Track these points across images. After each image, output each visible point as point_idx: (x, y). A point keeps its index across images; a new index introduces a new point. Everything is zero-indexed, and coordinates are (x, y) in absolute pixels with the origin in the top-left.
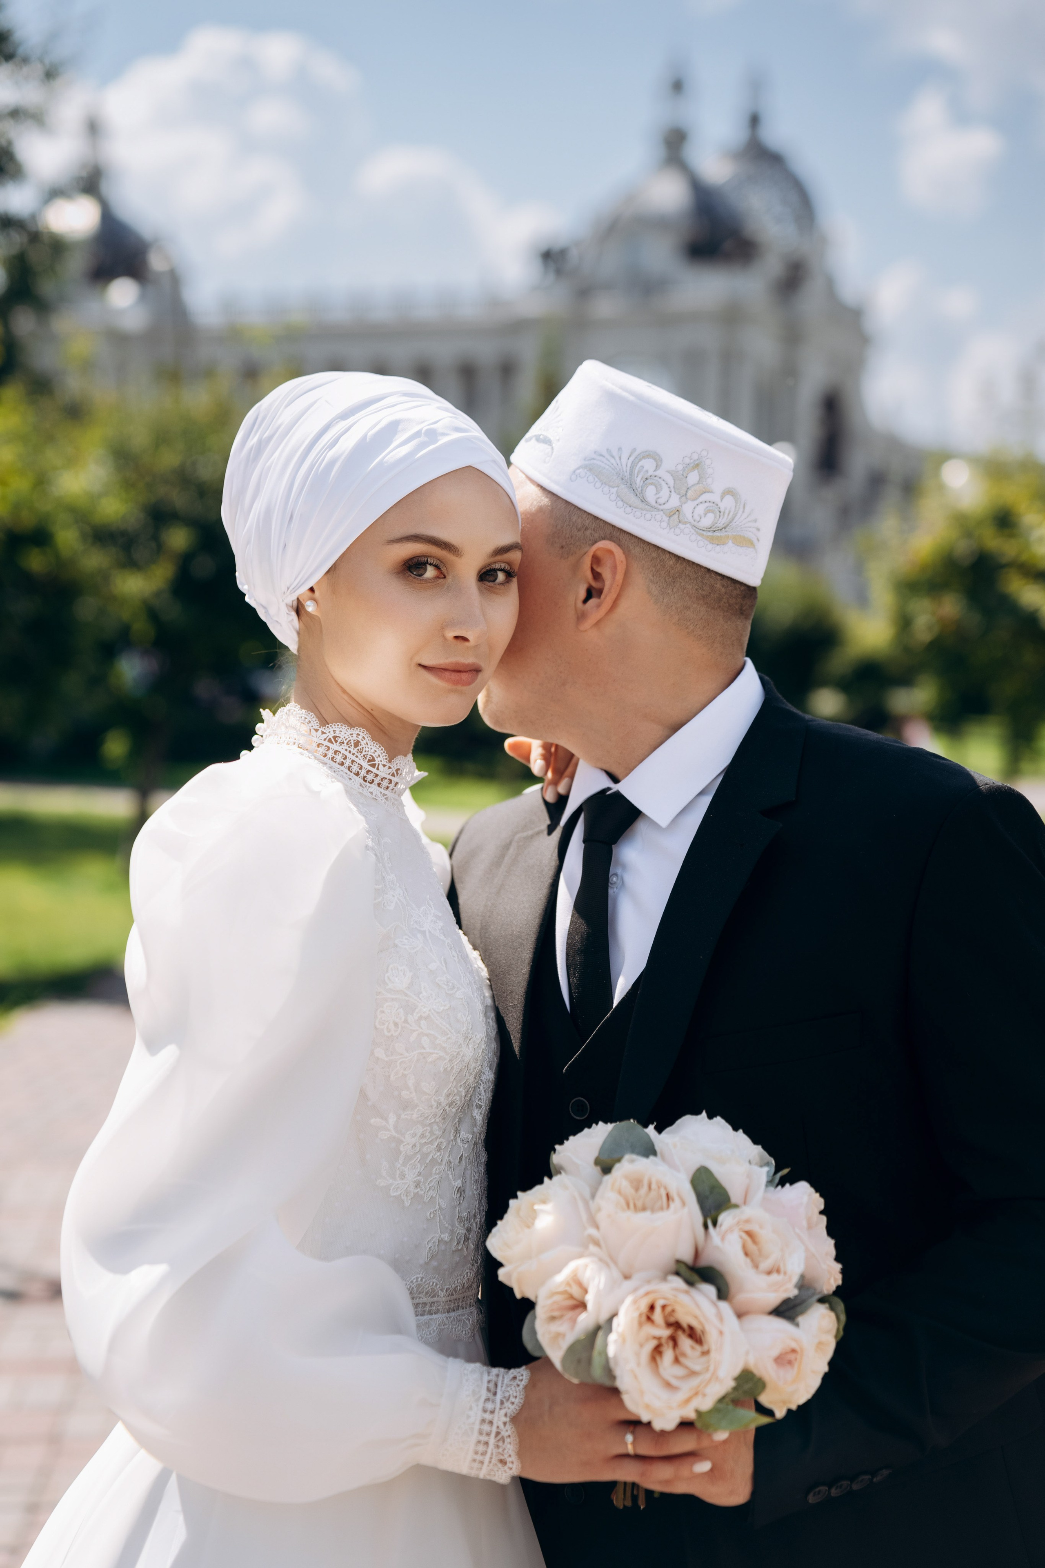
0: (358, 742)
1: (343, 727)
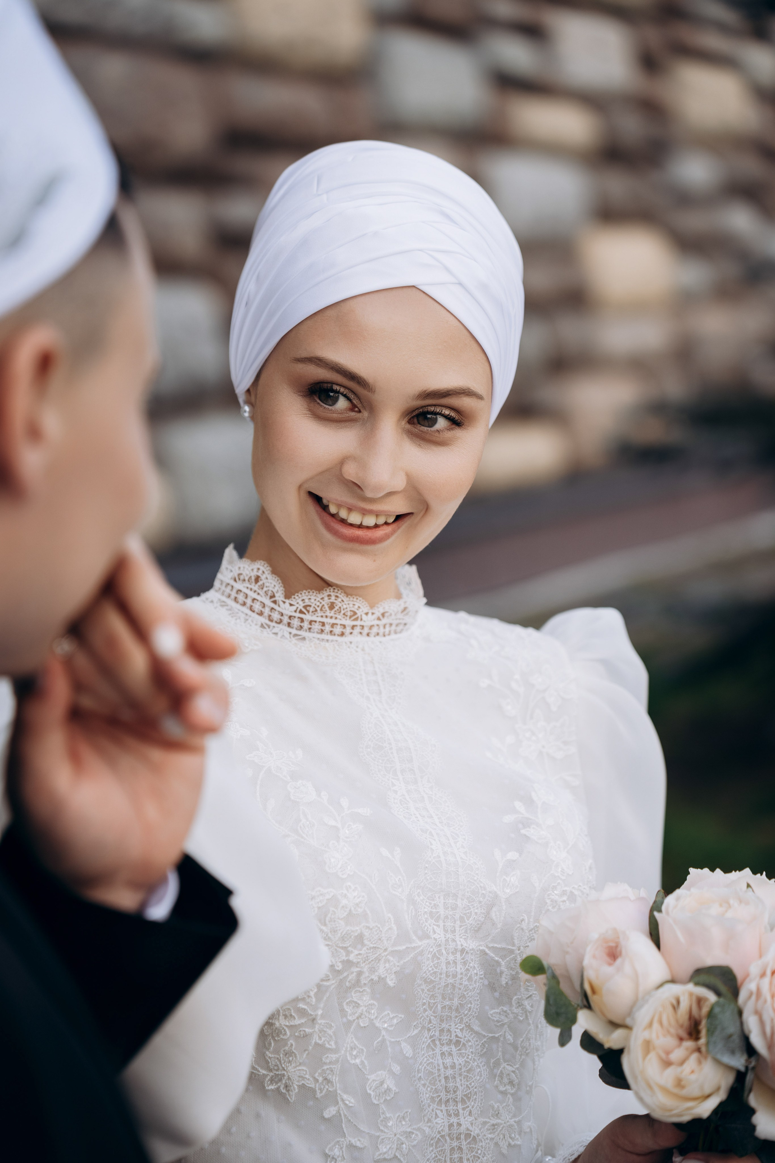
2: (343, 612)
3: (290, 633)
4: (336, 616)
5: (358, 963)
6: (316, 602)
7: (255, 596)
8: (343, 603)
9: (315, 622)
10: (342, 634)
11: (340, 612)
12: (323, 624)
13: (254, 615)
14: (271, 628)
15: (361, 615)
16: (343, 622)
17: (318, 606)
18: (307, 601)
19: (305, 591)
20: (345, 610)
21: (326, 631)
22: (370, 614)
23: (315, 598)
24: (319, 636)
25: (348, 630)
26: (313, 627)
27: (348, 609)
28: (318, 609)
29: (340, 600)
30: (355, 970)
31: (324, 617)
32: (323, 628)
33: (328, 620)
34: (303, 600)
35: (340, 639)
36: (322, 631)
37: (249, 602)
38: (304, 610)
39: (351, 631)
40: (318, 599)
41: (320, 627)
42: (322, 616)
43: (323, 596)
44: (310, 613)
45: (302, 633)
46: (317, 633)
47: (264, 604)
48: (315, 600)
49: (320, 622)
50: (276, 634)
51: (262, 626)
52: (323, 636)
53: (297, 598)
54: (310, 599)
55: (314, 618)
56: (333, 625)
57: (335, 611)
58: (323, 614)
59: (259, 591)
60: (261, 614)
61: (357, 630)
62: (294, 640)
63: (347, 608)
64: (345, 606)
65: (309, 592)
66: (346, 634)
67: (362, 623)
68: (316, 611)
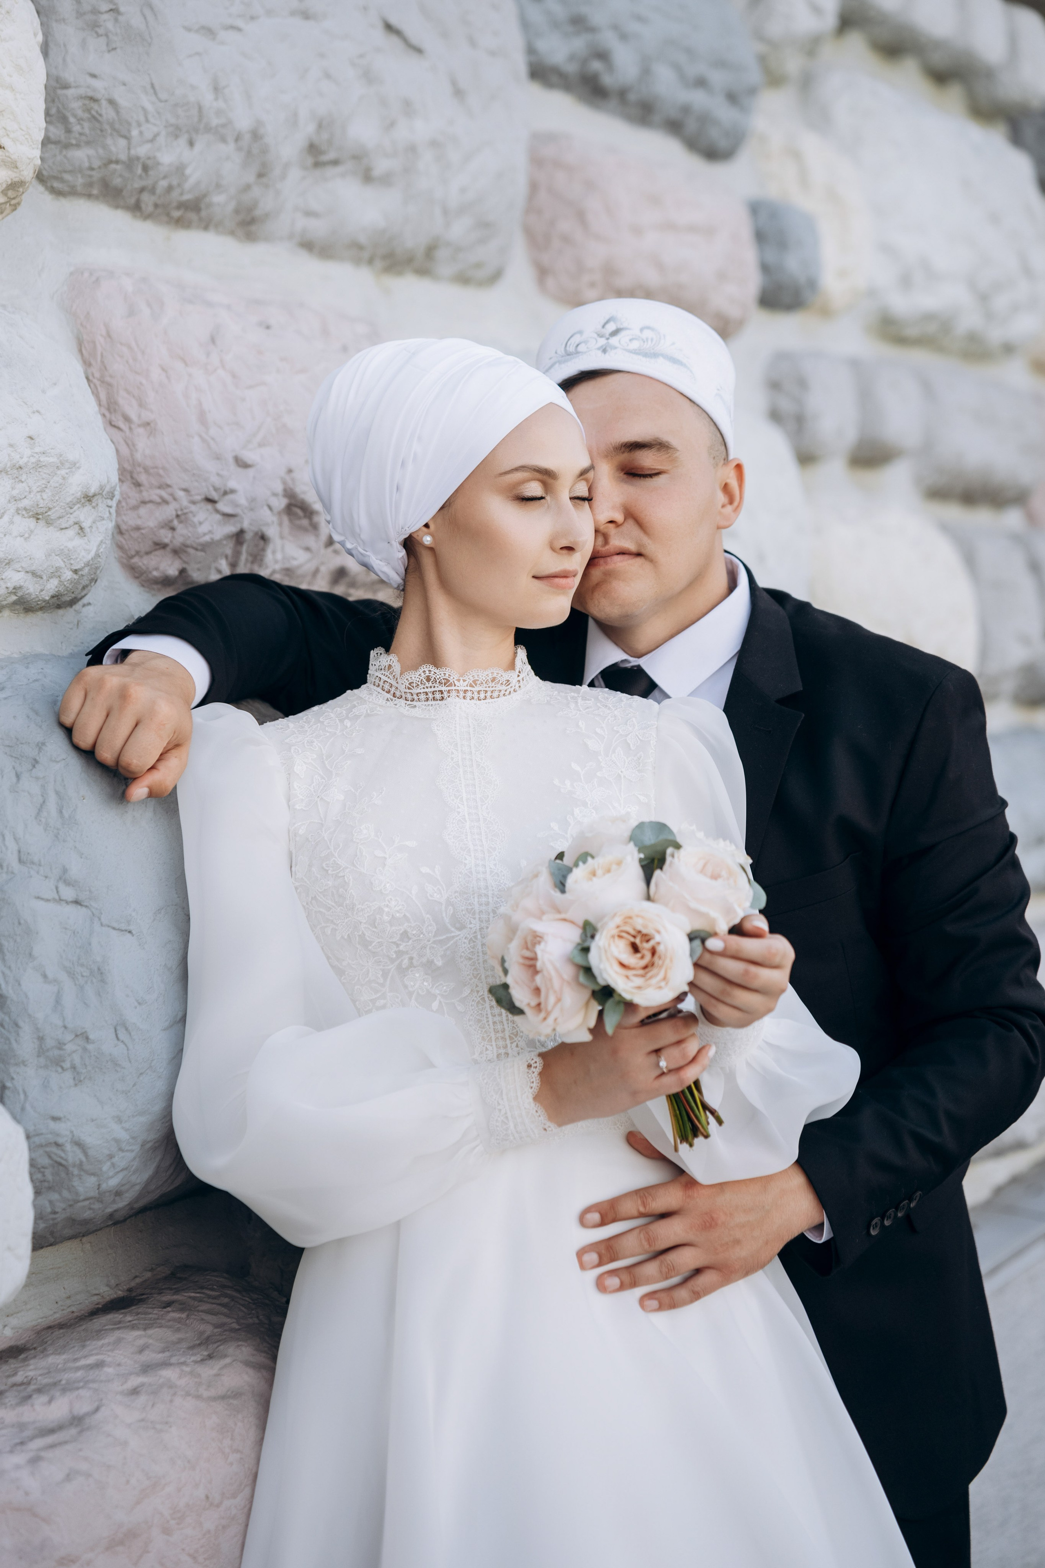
0: (428, 677)
1: (411, 673)
2: (438, 681)
3: (406, 704)
4: (434, 685)
5: (407, 951)
6: (416, 679)
7: (386, 679)
8: (436, 675)
9: (420, 693)
10: (443, 698)
11: (436, 681)
12: (427, 694)
13: (384, 693)
14: (393, 700)
15: (453, 681)
16: (440, 688)
17: (418, 681)
18: (410, 679)
19: (406, 673)
20: (439, 680)
21: (430, 699)
22: (462, 681)
23: (414, 676)
24: (426, 703)
25: (445, 695)
26: (420, 697)
27: (442, 678)
28: (419, 683)
29: (433, 673)
30: (406, 957)
31: (425, 688)
32: (427, 696)
33: (429, 690)
34: (407, 679)
35: (440, 702)
36: (428, 699)
37: (381, 683)
38: (410, 686)
39: (448, 695)
40: (417, 676)
41: (425, 696)
42: (424, 688)
43: (420, 673)
44: (415, 688)
45: (414, 703)
46: (425, 701)
47: (392, 685)
48: (415, 677)
49: (423, 693)
50: (396, 705)
51: (387, 700)
52: (430, 702)
53: (403, 678)
54: (411, 678)
55: (418, 691)
56: (433, 693)
57: (432, 682)
58: (424, 686)
59: (390, 676)
60: (389, 692)
61: (454, 694)
62: (407, 707)
63: (440, 678)
64: (438, 677)
65: (409, 673)
66: (445, 698)
67: (456, 688)
68: (418, 685)
